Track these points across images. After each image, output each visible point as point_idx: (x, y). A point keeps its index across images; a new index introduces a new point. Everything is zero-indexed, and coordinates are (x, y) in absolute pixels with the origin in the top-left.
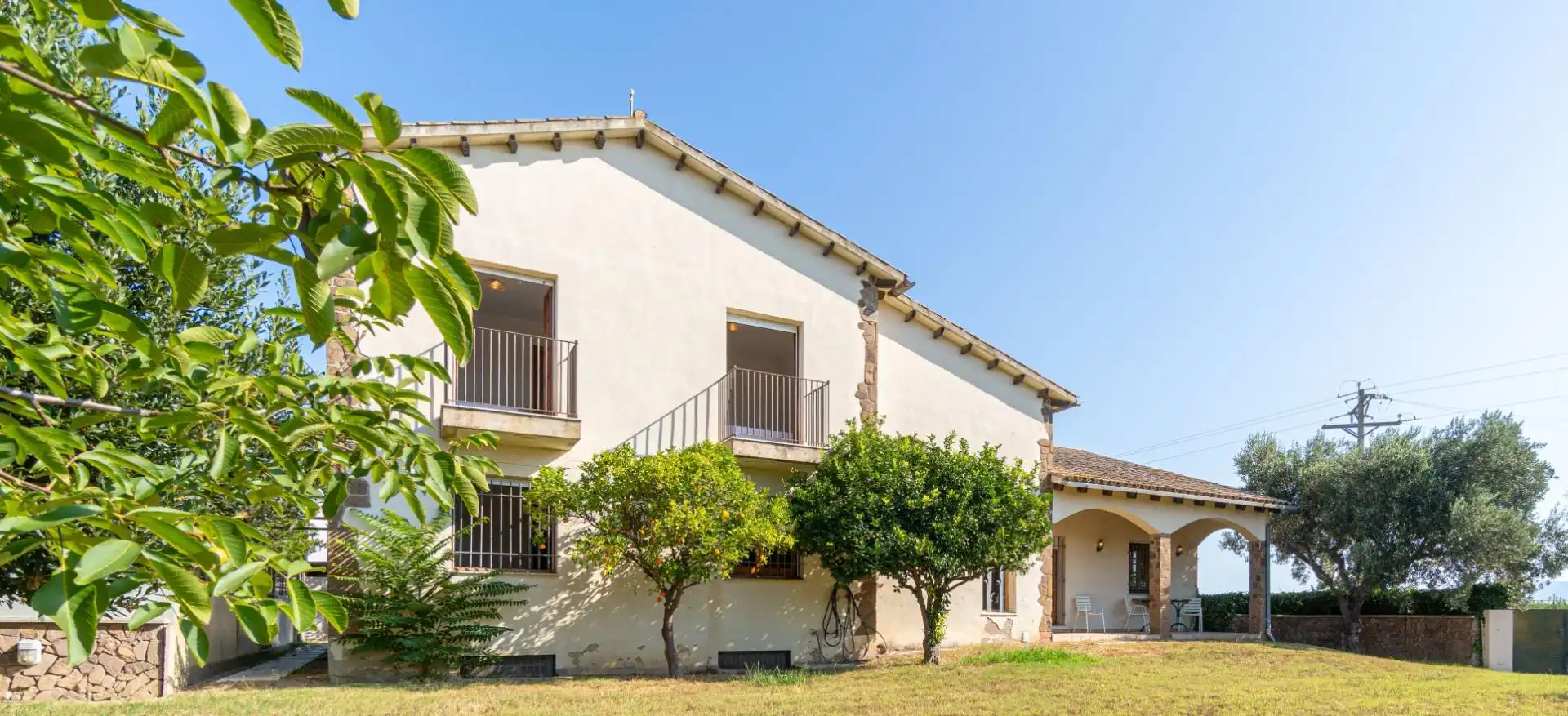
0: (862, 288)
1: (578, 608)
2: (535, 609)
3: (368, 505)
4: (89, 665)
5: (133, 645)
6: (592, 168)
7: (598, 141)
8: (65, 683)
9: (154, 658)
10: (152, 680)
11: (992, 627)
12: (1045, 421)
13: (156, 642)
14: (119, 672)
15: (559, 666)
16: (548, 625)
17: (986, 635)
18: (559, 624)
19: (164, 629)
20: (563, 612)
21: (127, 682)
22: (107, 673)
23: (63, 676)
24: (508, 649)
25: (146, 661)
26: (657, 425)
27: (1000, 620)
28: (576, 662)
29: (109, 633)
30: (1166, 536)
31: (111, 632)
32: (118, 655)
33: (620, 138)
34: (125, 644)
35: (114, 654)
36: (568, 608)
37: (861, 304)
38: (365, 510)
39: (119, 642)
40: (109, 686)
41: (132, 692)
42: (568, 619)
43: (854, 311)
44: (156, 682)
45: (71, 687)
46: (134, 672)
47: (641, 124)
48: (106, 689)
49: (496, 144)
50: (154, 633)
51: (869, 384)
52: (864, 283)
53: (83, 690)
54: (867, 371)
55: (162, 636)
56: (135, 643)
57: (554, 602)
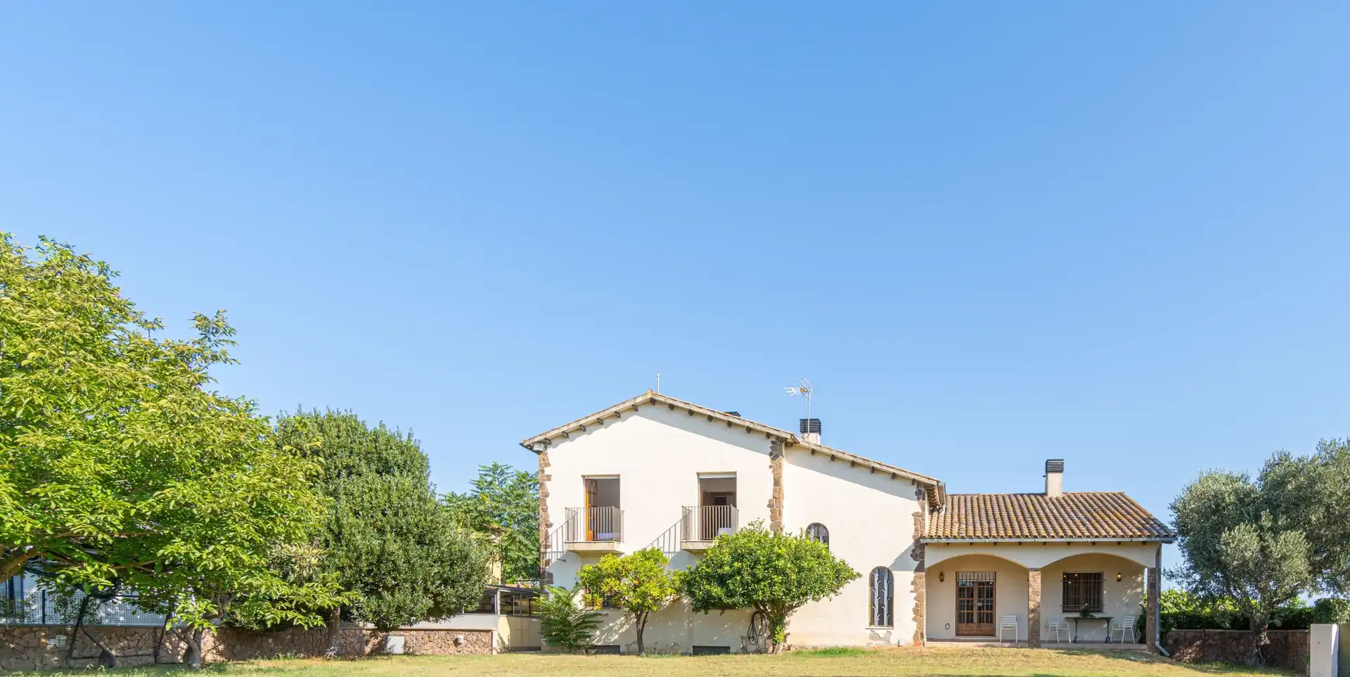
0: (771, 445)
1: (628, 624)
2: (611, 625)
3: (553, 583)
6: (635, 420)
7: (635, 408)
9: (490, 642)
10: (490, 650)
11: (875, 637)
12: (918, 499)
13: (490, 636)
14: (482, 647)
15: (621, 650)
16: (616, 632)
17: (870, 641)
18: (620, 631)
19: (493, 632)
20: (622, 625)
21: (484, 650)
22: (479, 647)
23: (469, 647)
24: (600, 642)
25: (488, 643)
26: (662, 537)
27: (882, 632)
28: (628, 649)
29: (479, 633)
30: (1036, 570)
32: (482, 641)
33: (644, 403)
35: (480, 640)
36: (624, 625)
37: (771, 454)
38: (552, 585)
39: (482, 636)
40: (479, 652)
41: (485, 654)
42: (624, 629)
43: (767, 459)
45: (470, 651)
46: (486, 647)
47: (649, 396)
49: (593, 423)
50: (490, 633)
51: (776, 498)
52: (773, 442)
54: (775, 491)
55: (492, 634)
56: (485, 637)
57: (619, 622)
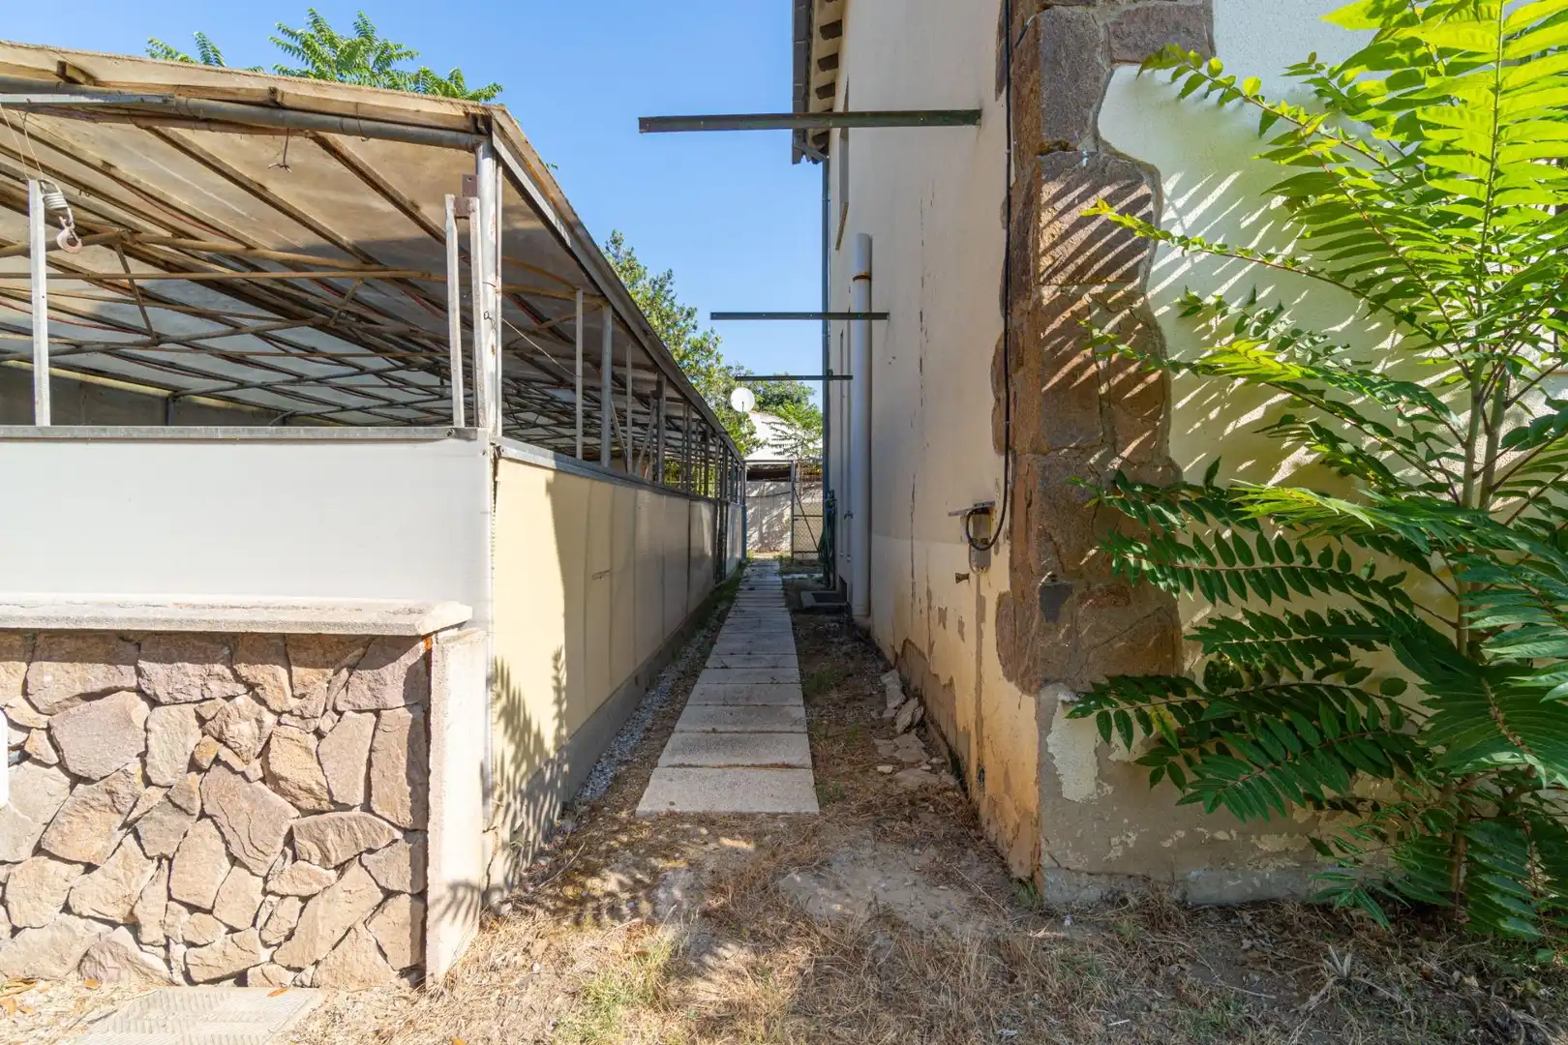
4: (175, 820)
5: (319, 734)
8: (94, 893)
9: (393, 792)
10: (389, 894)
13: (400, 717)
14: (274, 857)
19: (427, 658)
21: (305, 899)
22: (234, 861)
23: (90, 868)
25: (367, 807)
29: (238, 678)
31: (243, 669)
32: (270, 778)
34: (292, 728)
35: (255, 769)
39: (269, 719)
40: (242, 921)
41: (322, 950)
44: (402, 905)
45: (117, 914)
46: (325, 858)
48: (232, 930)
50: (394, 674)
53: (151, 932)
55: (419, 691)
56: (325, 724)
